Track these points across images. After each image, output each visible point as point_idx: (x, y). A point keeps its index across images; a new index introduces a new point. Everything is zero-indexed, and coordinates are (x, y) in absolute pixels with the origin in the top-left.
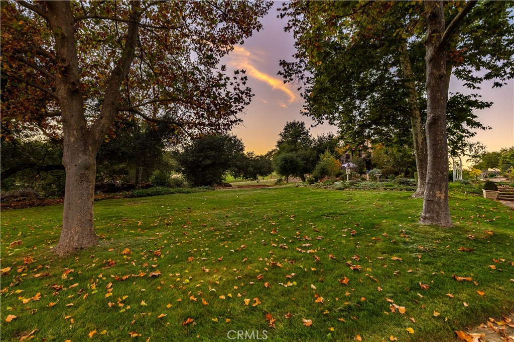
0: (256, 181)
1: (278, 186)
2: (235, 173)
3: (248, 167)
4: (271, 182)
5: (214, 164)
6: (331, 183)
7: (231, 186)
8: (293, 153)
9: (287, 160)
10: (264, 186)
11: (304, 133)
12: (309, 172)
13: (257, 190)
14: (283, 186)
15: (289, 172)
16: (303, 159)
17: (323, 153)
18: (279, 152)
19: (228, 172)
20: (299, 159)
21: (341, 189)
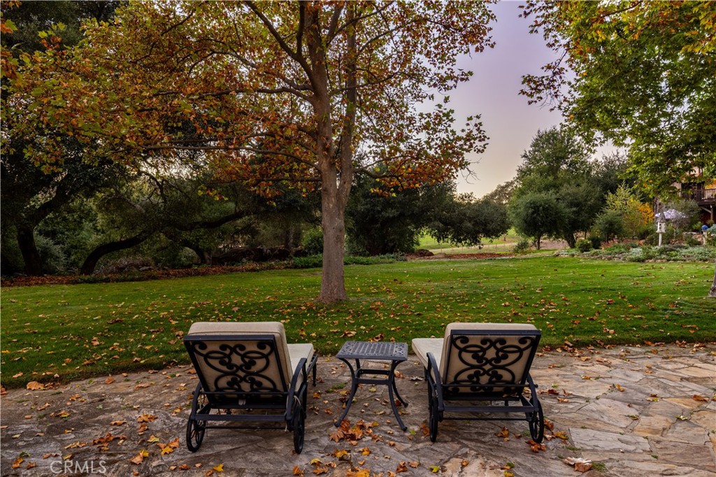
0: (477, 247)
1: (518, 256)
2: (439, 231)
3: (462, 221)
4: (504, 249)
5: (402, 215)
6: (623, 250)
7: (431, 254)
8: (550, 192)
9: (538, 207)
10: (492, 255)
11: (574, 152)
12: (585, 227)
13: (480, 261)
14: (528, 256)
15: (542, 230)
16: (571, 204)
17: (613, 192)
18: (522, 192)
19: (424, 231)
20: (562, 205)
21: (639, 260)
